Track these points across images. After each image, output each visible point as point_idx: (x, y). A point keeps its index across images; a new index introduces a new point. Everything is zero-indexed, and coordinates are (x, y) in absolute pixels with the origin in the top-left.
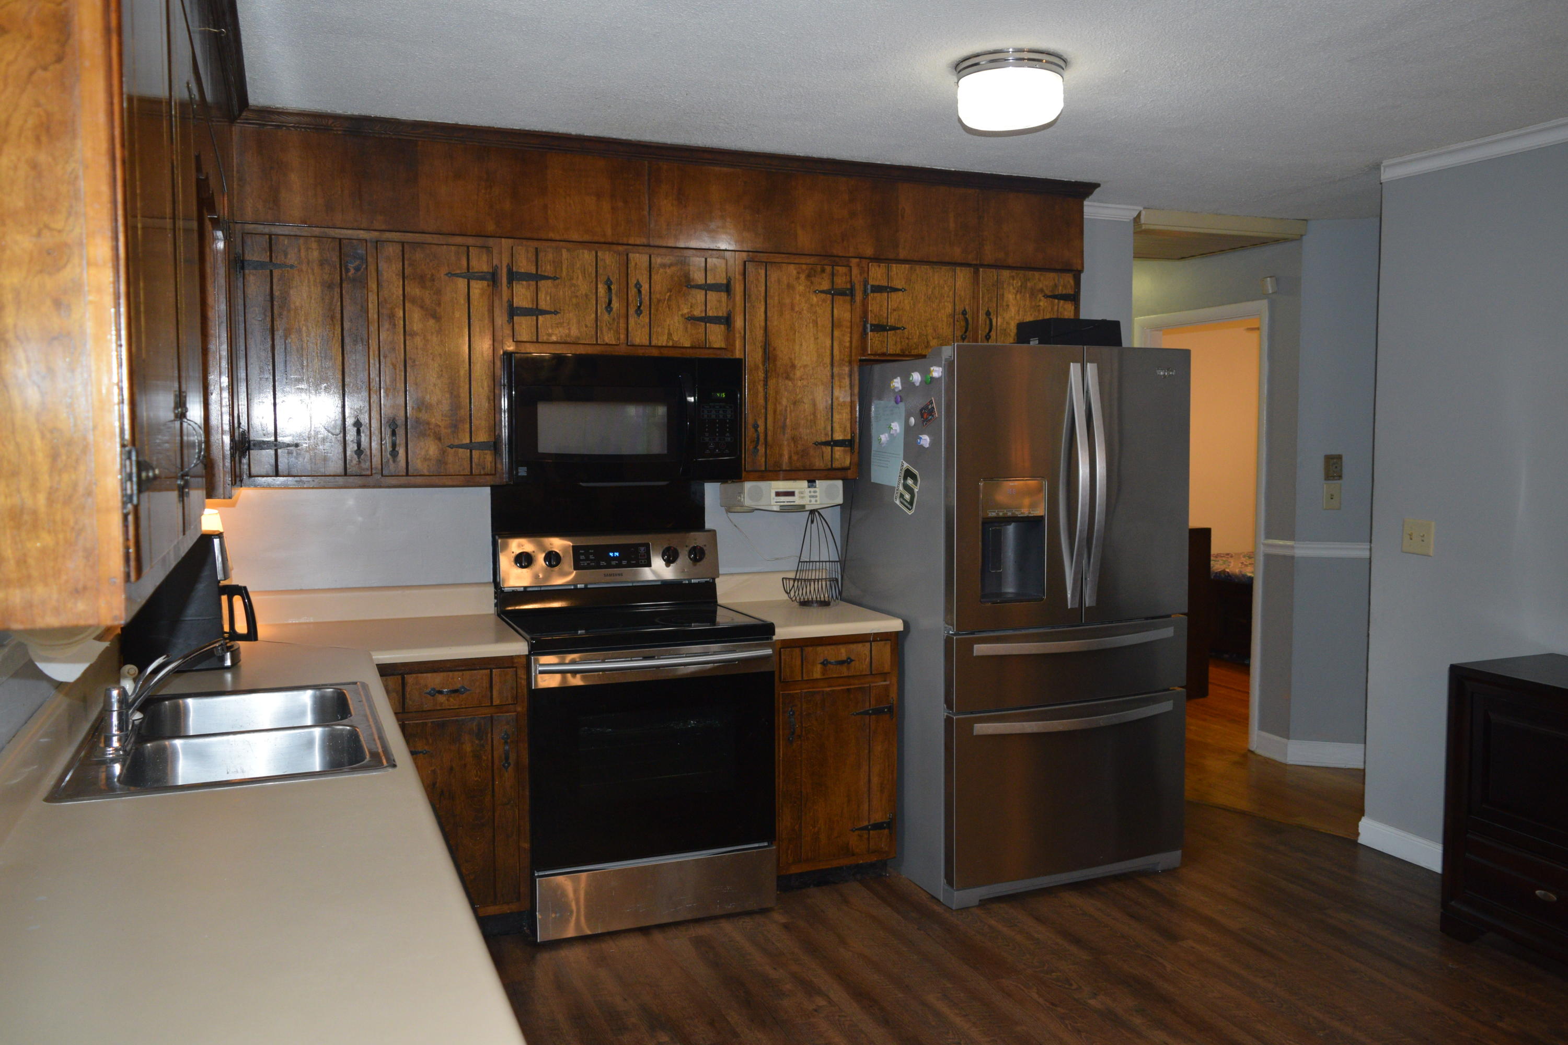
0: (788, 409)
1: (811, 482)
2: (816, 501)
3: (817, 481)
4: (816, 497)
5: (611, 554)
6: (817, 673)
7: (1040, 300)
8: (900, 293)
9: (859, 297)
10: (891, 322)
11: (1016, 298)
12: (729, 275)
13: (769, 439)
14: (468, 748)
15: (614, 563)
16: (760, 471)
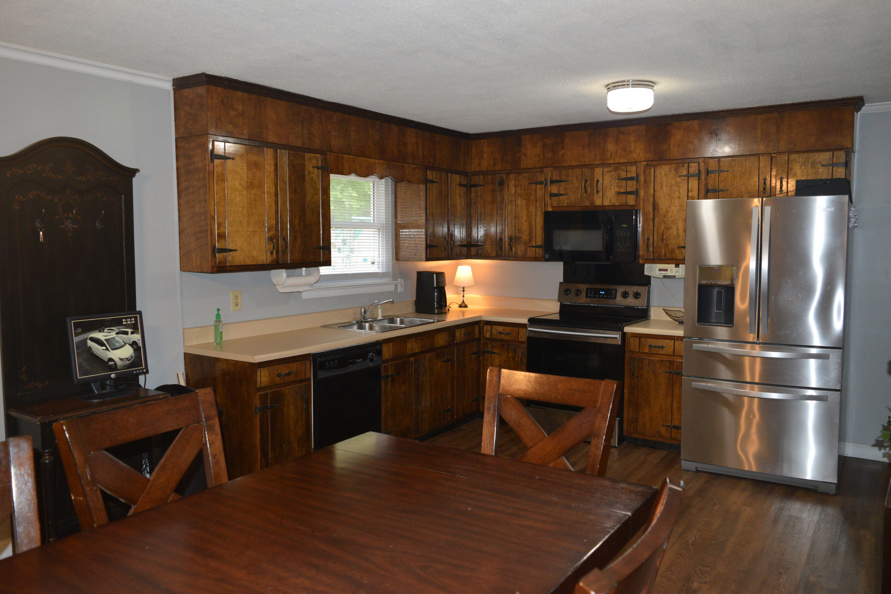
0: (664, 232)
1: (677, 266)
2: (679, 274)
3: (680, 265)
4: (679, 272)
5: (601, 292)
6: (646, 350)
7: (819, 168)
8: (726, 173)
9: (703, 177)
10: (721, 187)
11: (801, 168)
12: (637, 173)
13: (655, 245)
14: (510, 355)
15: (601, 296)
16: (651, 259)
